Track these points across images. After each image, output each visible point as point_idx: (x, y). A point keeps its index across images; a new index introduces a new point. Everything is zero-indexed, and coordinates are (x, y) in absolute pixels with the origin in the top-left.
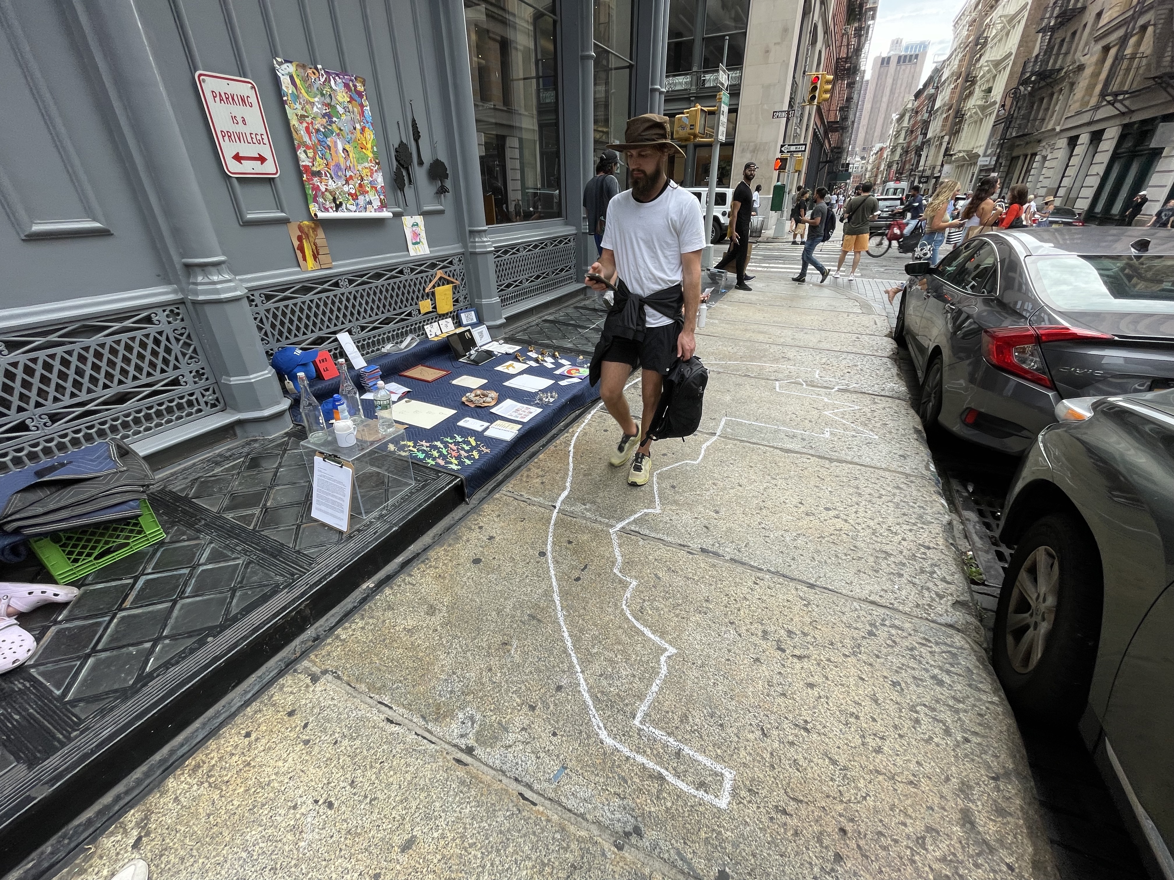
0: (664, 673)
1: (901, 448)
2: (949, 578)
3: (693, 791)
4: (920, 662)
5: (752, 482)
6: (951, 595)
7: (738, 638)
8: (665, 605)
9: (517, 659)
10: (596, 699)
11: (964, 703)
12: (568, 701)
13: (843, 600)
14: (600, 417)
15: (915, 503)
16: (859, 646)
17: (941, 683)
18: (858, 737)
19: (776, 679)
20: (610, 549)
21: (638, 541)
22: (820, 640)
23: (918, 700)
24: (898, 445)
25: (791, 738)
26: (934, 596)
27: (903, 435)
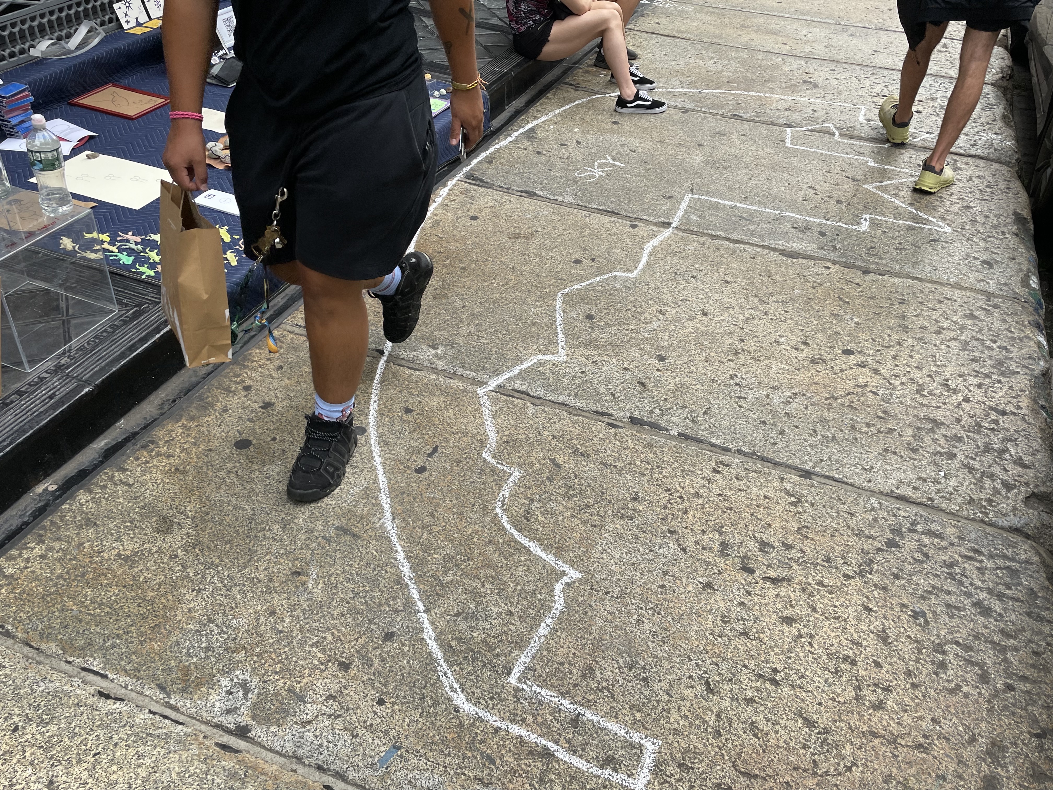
0: (560, 607)
1: (987, 249)
2: (1027, 459)
3: (596, 770)
4: (961, 583)
5: (724, 307)
6: (1027, 484)
7: (680, 554)
8: (566, 507)
9: (318, 594)
10: (447, 648)
11: (1015, 639)
12: (404, 655)
13: (855, 496)
14: (465, 192)
15: (995, 342)
16: (871, 561)
17: (986, 611)
18: (850, 688)
19: (736, 611)
20: (478, 421)
21: (524, 407)
22: (810, 554)
23: (949, 637)
24: (982, 244)
25: (749, 693)
26: (999, 487)
27: (995, 227)
